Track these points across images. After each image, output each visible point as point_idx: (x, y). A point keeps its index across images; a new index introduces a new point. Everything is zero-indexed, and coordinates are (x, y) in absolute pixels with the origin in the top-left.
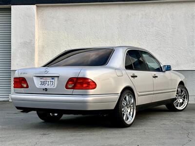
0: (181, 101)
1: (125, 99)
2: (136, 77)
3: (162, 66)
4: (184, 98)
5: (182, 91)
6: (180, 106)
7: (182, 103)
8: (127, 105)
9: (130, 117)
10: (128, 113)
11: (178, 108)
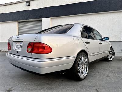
0: (111, 56)
1: (81, 59)
2: (89, 43)
3: (103, 38)
4: (112, 54)
5: (111, 51)
6: (110, 59)
7: (112, 57)
8: (82, 63)
9: (84, 72)
10: (83, 69)
11: (110, 60)
